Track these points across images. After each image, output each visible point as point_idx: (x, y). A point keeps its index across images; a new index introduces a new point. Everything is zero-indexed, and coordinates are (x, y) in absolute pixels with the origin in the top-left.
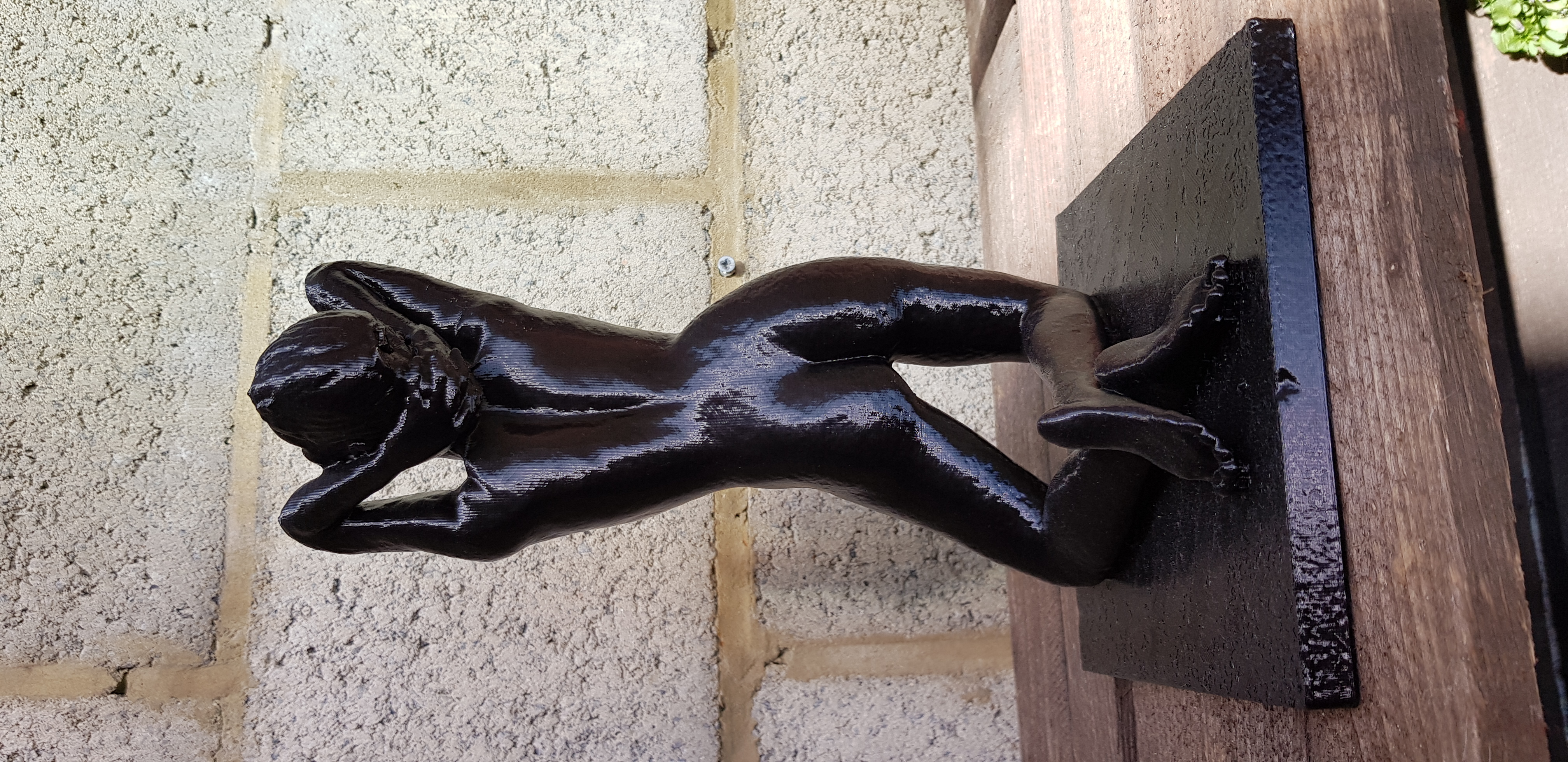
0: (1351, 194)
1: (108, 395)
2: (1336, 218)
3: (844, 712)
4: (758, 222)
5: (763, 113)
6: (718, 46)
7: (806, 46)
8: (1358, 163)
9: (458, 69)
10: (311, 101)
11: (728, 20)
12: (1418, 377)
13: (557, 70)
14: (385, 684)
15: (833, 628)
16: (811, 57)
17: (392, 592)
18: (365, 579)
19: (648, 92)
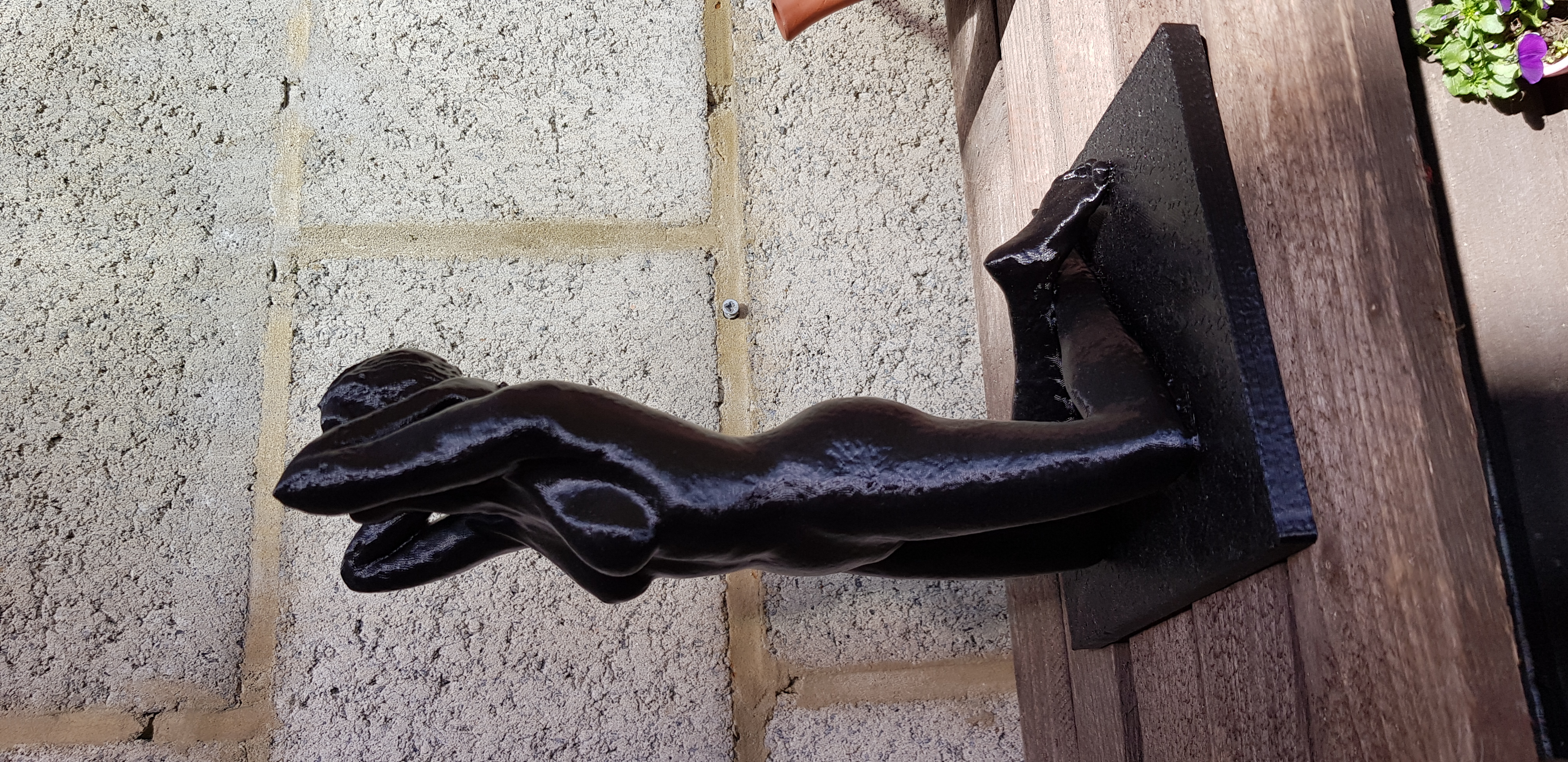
0: (1332, 241)
1: (133, 445)
2: (1319, 262)
3: (854, 738)
4: (759, 266)
5: (762, 164)
6: (718, 101)
7: (800, 99)
8: (1338, 214)
9: (470, 126)
10: (328, 159)
11: (726, 76)
12: (1401, 406)
13: (565, 126)
14: (408, 722)
15: (841, 656)
16: (805, 109)
17: (413, 631)
18: (386, 619)
19: (651, 145)
